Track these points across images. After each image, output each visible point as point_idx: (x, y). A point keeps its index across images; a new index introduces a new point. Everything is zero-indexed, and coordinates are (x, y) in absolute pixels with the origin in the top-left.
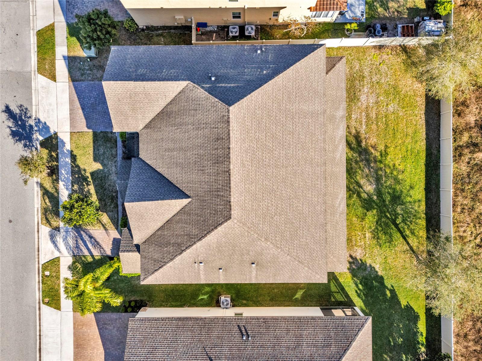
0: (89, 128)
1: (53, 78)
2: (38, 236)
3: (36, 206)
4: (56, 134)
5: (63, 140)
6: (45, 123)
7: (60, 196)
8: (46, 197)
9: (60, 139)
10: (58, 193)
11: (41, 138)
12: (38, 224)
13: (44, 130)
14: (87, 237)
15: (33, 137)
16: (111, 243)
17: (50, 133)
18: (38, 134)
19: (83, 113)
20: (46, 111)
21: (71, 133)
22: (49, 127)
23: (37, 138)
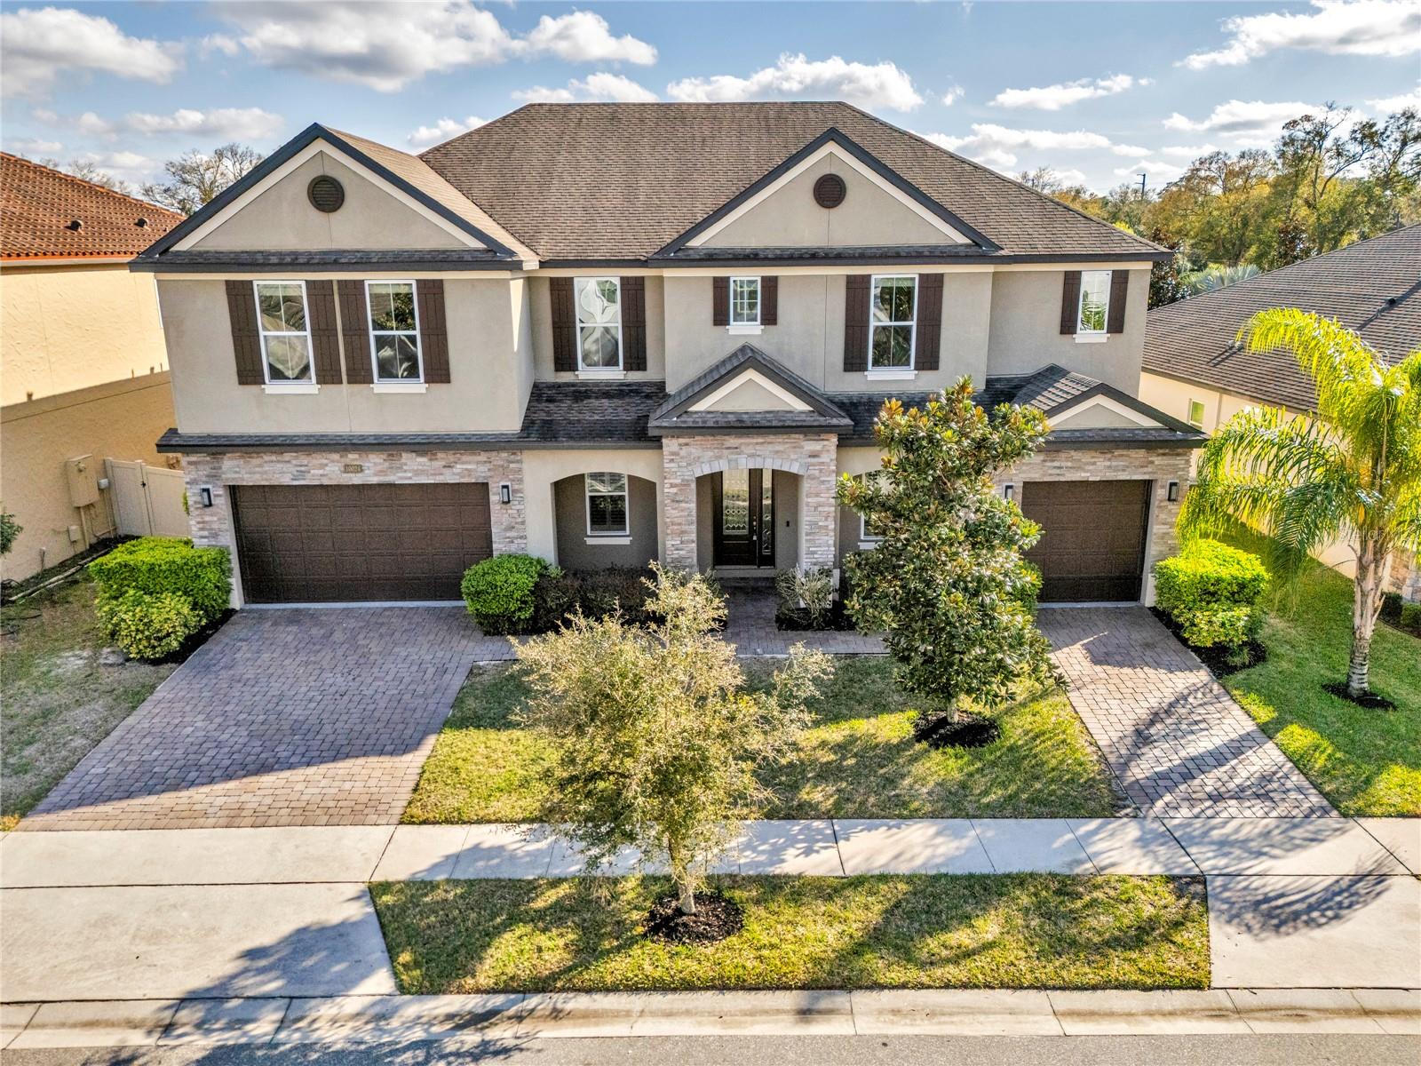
0: (406, 746)
2: (1346, 1012)
3: (1051, 1027)
4: (374, 891)
5: (448, 857)
6: (252, 954)
7: (903, 869)
8: (933, 944)
9: (435, 867)
10: (883, 878)
11: (380, 982)
12: (1219, 1014)
13: (309, 962)
14: (1150, 753)
15: (338, 1047)
17: (354, 924)
18: (327, 1010)
19: (291, 767)
20: (142, 947)
21: (407, 820)
22: (301, 931)
23: (358, 1015)
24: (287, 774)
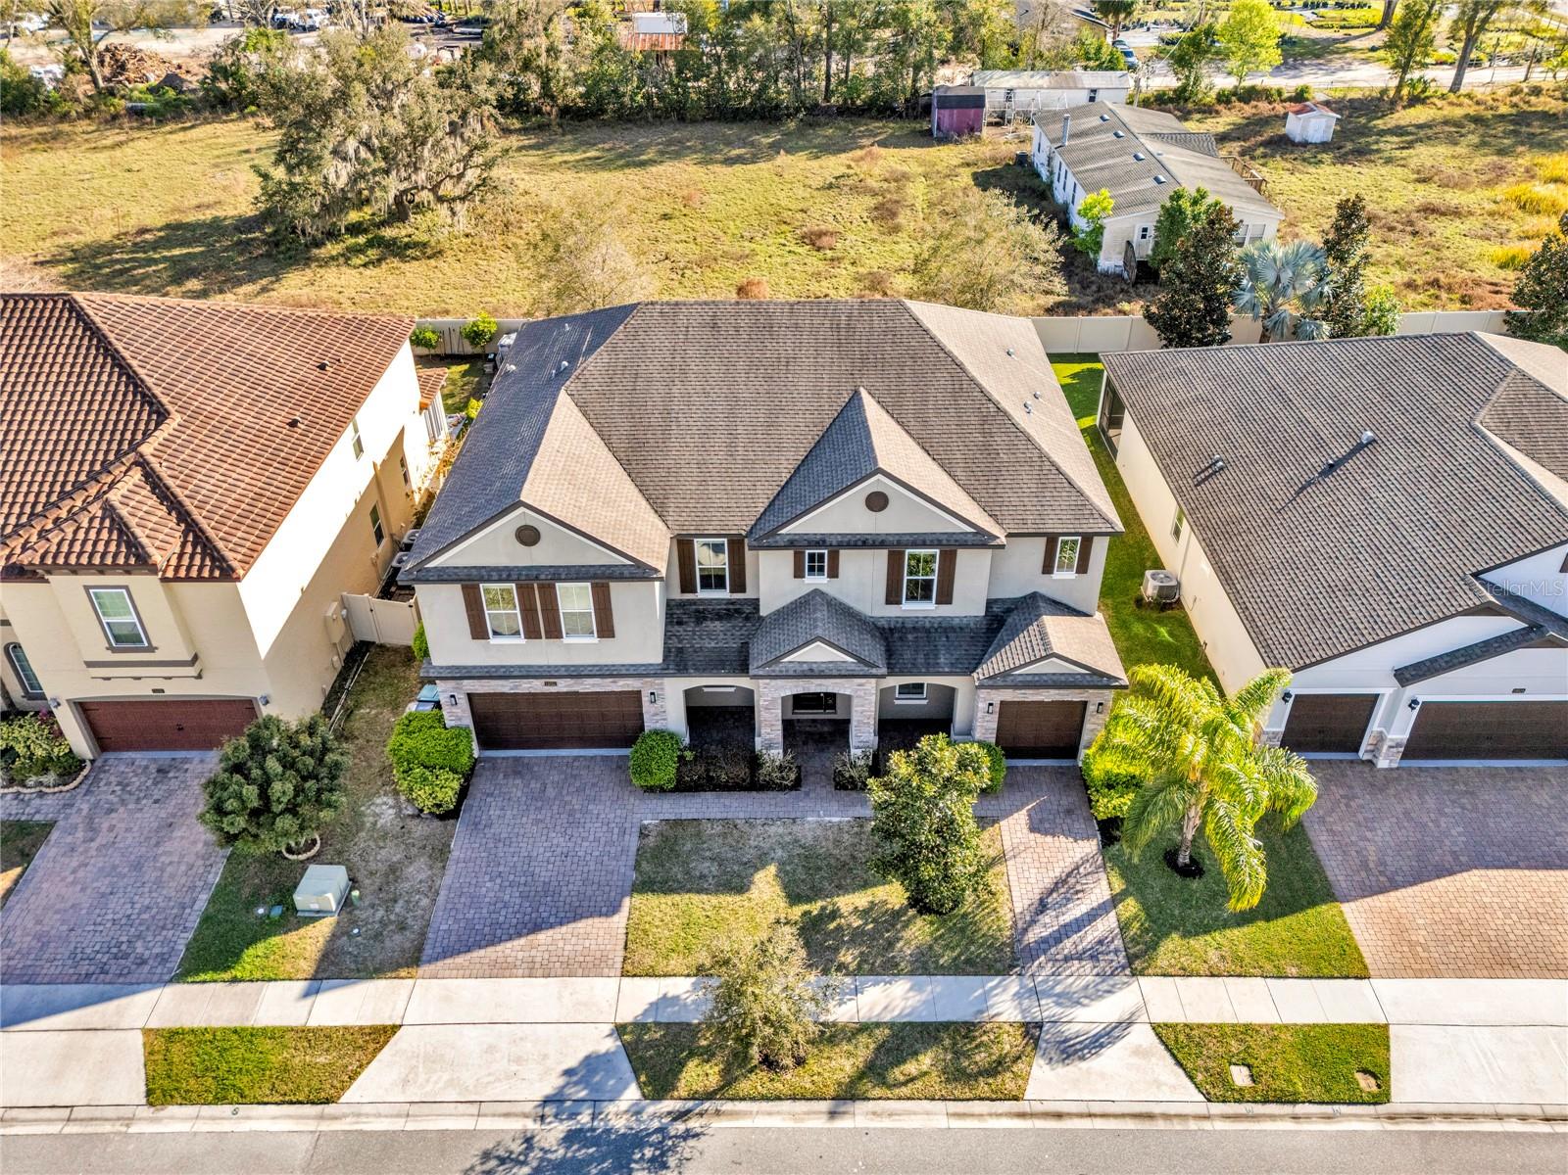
0: (613, 909)
1: (381, 1035)
2: (1081, 1115)
3: (942, 1122)
4: (620, 1030)
5: (651, 1004)
6: (568, 1073)
7: (887, 1018)
8: (897, 1074)
9: (645, 1013)
10: (878, 1025)
11: (633, 1093)
12: (1022, 1115)
13: (597, 1078)
14: (1046, 919)
15: (622, 1131)
16: (1049, 839)
17: (614, 1053)
18: (611, 1108)
19: (551, 926)
20: (514, 1068)
21: (624, 974)
22: (588, 1058)
23: (626, 1112)
24: (550, 932)
